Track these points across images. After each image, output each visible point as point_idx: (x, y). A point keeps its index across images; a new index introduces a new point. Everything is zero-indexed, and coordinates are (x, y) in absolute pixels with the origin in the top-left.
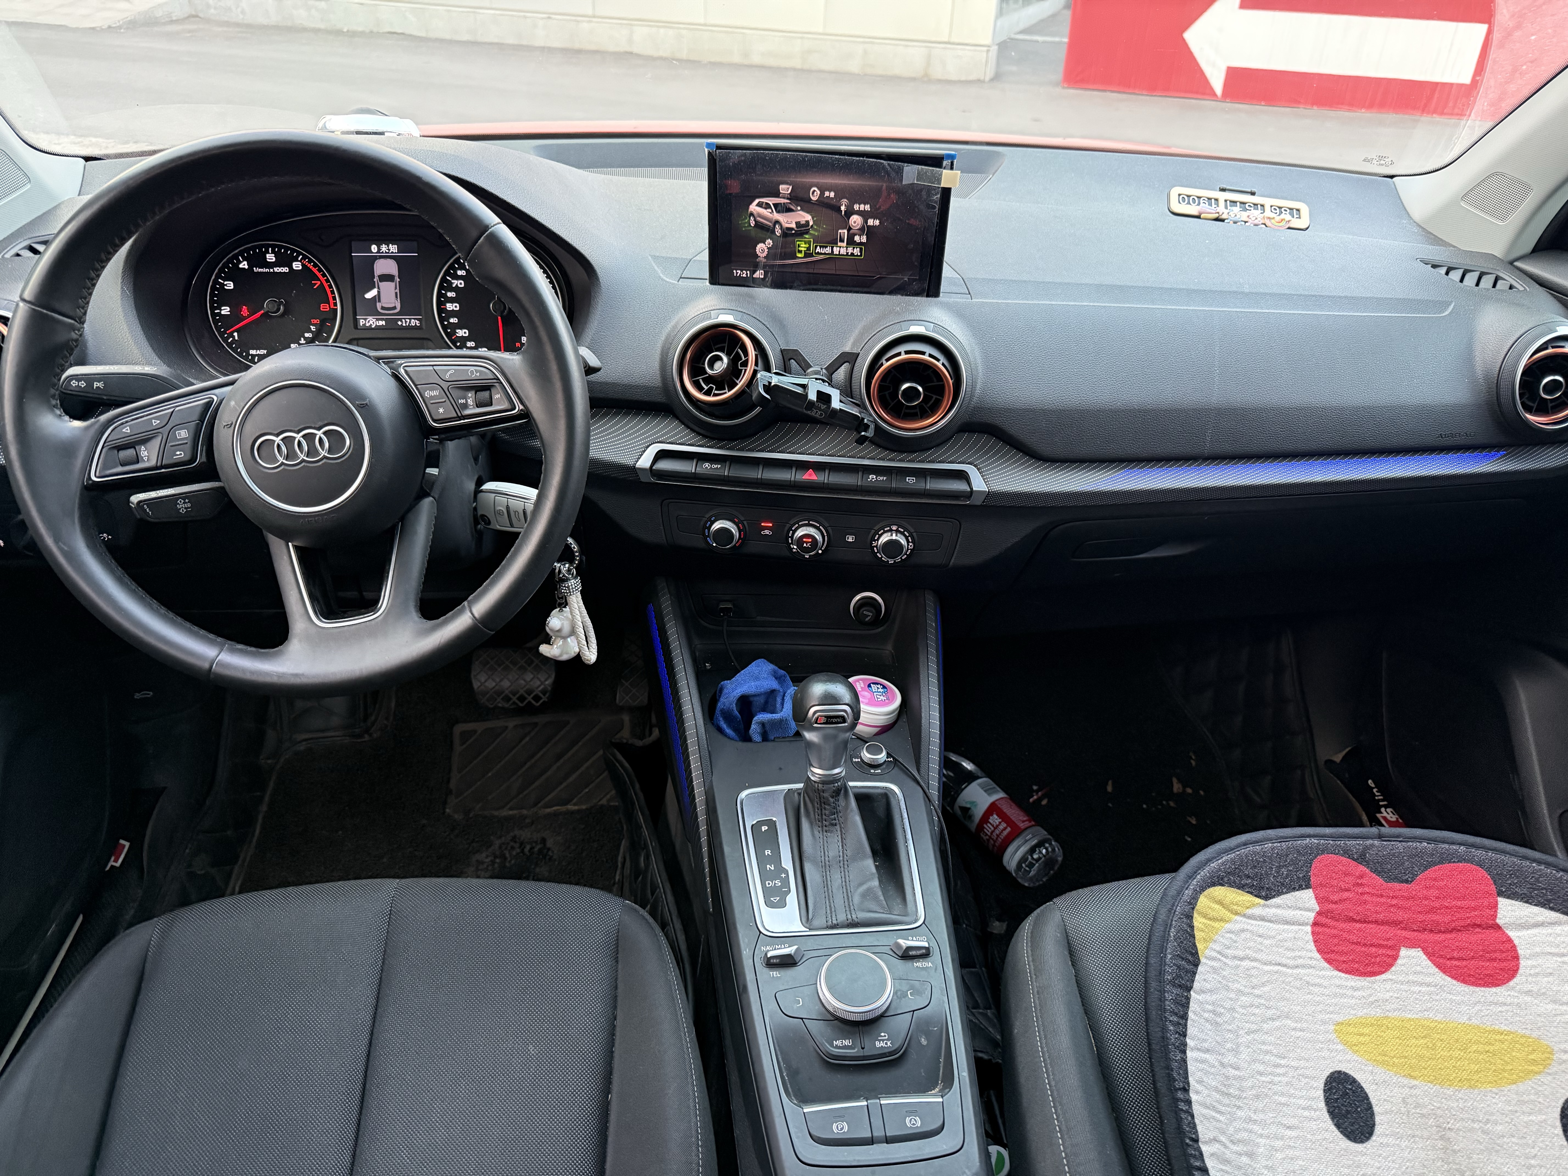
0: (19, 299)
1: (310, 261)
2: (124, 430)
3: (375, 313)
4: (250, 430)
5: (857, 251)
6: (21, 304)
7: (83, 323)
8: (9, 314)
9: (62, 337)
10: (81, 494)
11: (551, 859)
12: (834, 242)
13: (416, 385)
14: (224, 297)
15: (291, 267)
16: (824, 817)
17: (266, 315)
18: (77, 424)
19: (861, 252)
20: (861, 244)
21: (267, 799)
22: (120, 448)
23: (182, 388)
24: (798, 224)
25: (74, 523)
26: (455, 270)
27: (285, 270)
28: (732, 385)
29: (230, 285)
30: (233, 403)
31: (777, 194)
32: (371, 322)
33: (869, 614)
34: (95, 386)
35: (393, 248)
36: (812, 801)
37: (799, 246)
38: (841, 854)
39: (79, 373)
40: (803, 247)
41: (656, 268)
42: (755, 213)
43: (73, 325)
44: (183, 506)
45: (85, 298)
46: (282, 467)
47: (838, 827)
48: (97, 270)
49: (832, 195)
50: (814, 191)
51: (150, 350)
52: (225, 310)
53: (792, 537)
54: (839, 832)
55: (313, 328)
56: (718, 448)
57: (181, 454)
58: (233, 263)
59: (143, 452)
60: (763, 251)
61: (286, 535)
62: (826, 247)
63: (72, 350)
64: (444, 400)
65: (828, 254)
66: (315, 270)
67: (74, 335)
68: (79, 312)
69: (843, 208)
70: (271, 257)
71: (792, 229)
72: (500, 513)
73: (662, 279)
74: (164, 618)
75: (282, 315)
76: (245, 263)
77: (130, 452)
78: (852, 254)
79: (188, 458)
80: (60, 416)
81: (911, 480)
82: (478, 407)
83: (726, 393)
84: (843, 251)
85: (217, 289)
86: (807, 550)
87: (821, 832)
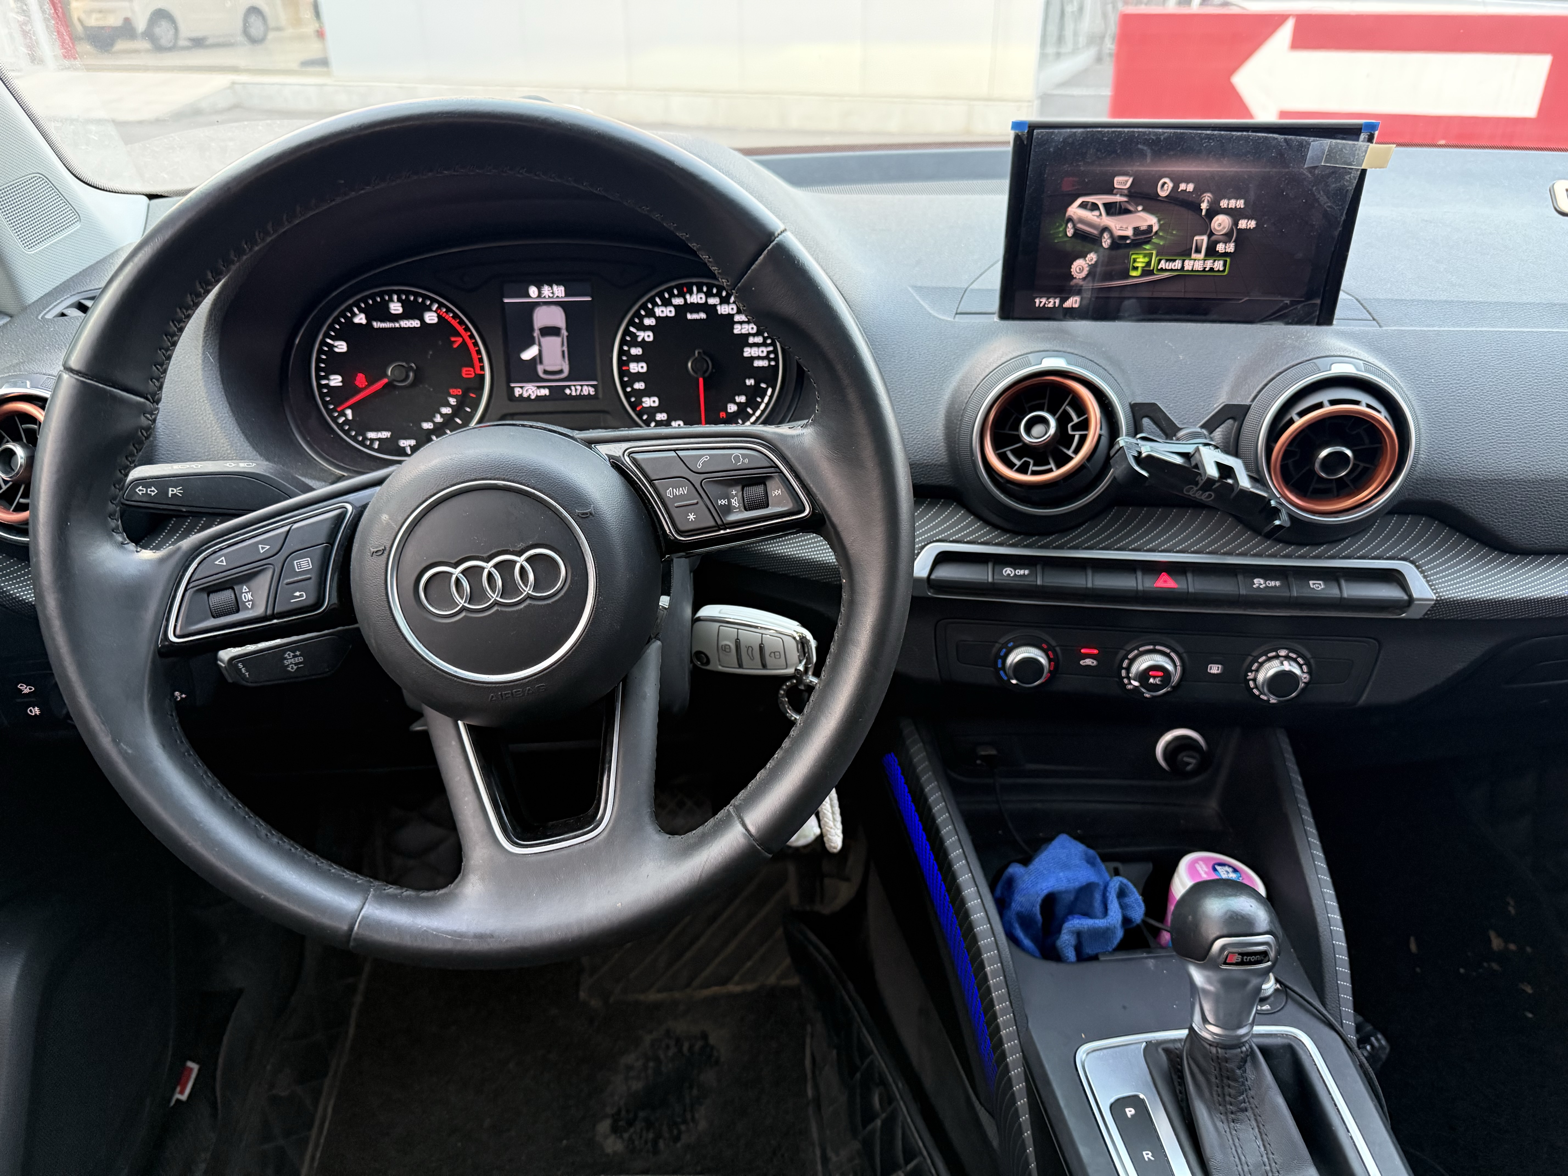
0: (62, 368)
1: (449, 310)
2: (217, 563)
3: (534, 378)
4: (413, 558)
5: (1219, 265)
6: (66, 376)
7: (158, 402)
8: (46, 394)
9: (126, 423)
10: (153, 662)
11: (717, 1062)
12: (1186, 254)
13: (650, 481)
14: (335, 363)
15: (422, 320)
16: (1228, 1098)
17: (390, 386)
18: (147, 555)
19: (1225, 265)
20: (1226, 254)
21: (362, 987)
22: (211, 590)
23: (300, 495)
24: (1136, 230)
25: (141, 707)
26: (641, 318)
27: (416, 323)
28: (1063, 460)
29: (341, 347)
30: (385, 517)
31: (1110, 190)
32: (531, 390)
33: (1191, 761)
34: (170, 493)
35: (559, 291)
36: (1203, 1072)
37: (1135, 261)
38: (1266, 1160)
39: (147, 474)
40: (1141, 261)
41: (922, 303)
42: (1075, 217)
43: (143, 404)
44: (292, 662)
45: (162, 365)
46: (463, 614)
47: (1249, 1113)
48: (180, 321)
49: (1190, 187)
50: (1165, 183)
51: (242, 438)
52: (336, 381)
53: (1128, 669)
54: (1254, 1123)
55: (452, 401)
56: (1026, 546)
57: (301, 596)
58: (346, 317)
59: (246, 594)
60: (1081, 270)
61: (454, 712)
62: (1174, 260)
63: (141, 443)
64: (695, 501)
65: (1177, 270)
66: (455, 323)
67: (144, 421)
68: (152, 386)
69: (1204, 206)
70: (396, 308)
71: (1126, 238)
72: (726, 649)
73: (934, 317)
74: (276, 850)
75: (414, 384)
76: (363, 316)
77: (226, 596)
78: (1212, 269)
79: (311, 601)
80: (123, 543)
81: (1317, 586)
82: (746, 510)
83: (1051, 470)
84: (1198, 266)
85: (324, 353)
86: (1154, 688)
87: (1225, 1121)
